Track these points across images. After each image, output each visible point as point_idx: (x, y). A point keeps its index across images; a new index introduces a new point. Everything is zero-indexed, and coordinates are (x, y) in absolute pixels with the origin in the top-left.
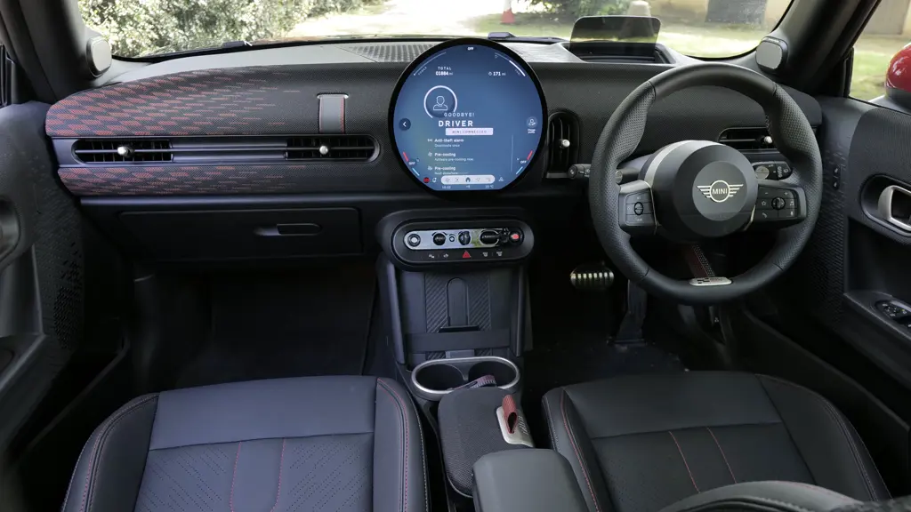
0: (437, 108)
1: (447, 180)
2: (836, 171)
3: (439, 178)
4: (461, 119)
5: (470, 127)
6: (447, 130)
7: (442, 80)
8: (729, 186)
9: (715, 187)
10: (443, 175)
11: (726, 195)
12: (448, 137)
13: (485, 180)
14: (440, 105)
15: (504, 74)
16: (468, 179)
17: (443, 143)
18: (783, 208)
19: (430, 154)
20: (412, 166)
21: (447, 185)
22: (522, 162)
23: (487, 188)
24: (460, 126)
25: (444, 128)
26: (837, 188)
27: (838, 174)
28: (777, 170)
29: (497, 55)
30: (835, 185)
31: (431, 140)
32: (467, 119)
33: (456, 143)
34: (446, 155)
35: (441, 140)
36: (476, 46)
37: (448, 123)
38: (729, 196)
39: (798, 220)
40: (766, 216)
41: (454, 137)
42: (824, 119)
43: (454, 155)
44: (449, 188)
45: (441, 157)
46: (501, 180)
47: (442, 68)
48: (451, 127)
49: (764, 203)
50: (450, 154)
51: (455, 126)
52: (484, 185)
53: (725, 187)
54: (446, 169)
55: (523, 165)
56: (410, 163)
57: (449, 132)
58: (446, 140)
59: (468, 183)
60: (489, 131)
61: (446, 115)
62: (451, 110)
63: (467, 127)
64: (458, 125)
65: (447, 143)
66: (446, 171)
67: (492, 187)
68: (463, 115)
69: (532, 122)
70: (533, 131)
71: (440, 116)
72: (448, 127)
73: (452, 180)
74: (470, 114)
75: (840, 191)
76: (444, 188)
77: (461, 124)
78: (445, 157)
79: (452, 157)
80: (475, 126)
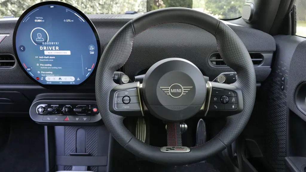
0: (38, 39)
1: (49, 79)
2: (283, 79)
3: (44, 77)
4: (52, 46)
5: (57, 50)
6: (45, 52)
7: (39, 24)
8: (182, 87)
9: (172, 88)
10: (46, 76)
11: (181, 93)
12: (47, 56)
13: (70, 79)
14: (39, 38)
15: (72, 21)
16: (60, 78)
17: (44, 59)
18: (227, 103)
19: (38, 65)
20: (29, 71)
21: (49, 82)
22: (89, 70)
23: (71, 83)
24: (52, 50)
25: (43, 50)
26: (283, 89)
27: (284, 81)
28: (235, 77)
29: (67, 10)
30: (282, 87)
31: (37, 57)
32: (55, 46)
33: (51, 59)
34: (46, 65)
35: (42, 57)
36: (55, 5)
37: (45, 48)
38: (182, 94)
39: (238, 111)
40: (216, 108)
41: (49, 56)
42: (277, 47)
43: (51, 65)
44: (50, 83)
45: (44, 66)
46: (78, 79)
47: (38, 18)
48: (47, 50)
49: (215, 99)
50: (48, 65)
51: (49, 50)
52: (69, 82)
53: (179, 88)
54: (47, 73)
55: (90, 71)
56: (28, 69)
57: (46, 53)
58: (45, 57)
59: (60, 80)
60: (68, 53)
61: (43, 43)
62: (46, 41)
63: (56, 50)
64: (51, 49)
65: (46, 59)
66: (48, 74)
67: (74, 83)
68: (52, 43)
69: (92, 48)
70: (93, 53)
71: (40, 44)
72: (45, 50)
73: (51, 79)
74: (56, 43)
75: (284, 91)
76: (48, 83)
77: (52, 48)
78: (47, 66)
79: (50, 66)
80: (60, 49)
